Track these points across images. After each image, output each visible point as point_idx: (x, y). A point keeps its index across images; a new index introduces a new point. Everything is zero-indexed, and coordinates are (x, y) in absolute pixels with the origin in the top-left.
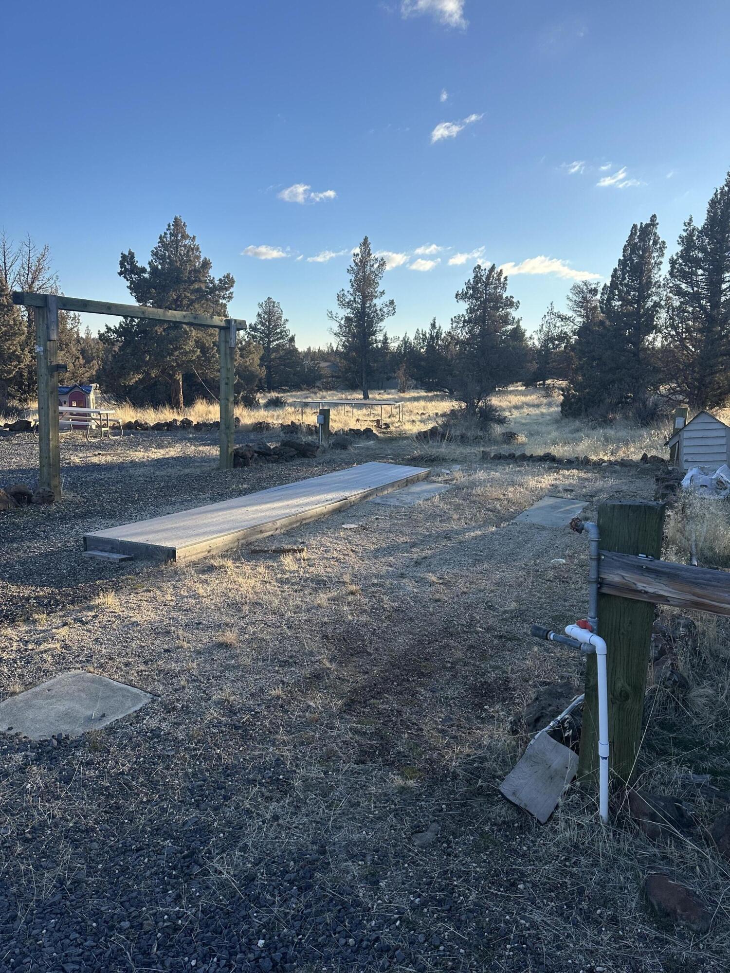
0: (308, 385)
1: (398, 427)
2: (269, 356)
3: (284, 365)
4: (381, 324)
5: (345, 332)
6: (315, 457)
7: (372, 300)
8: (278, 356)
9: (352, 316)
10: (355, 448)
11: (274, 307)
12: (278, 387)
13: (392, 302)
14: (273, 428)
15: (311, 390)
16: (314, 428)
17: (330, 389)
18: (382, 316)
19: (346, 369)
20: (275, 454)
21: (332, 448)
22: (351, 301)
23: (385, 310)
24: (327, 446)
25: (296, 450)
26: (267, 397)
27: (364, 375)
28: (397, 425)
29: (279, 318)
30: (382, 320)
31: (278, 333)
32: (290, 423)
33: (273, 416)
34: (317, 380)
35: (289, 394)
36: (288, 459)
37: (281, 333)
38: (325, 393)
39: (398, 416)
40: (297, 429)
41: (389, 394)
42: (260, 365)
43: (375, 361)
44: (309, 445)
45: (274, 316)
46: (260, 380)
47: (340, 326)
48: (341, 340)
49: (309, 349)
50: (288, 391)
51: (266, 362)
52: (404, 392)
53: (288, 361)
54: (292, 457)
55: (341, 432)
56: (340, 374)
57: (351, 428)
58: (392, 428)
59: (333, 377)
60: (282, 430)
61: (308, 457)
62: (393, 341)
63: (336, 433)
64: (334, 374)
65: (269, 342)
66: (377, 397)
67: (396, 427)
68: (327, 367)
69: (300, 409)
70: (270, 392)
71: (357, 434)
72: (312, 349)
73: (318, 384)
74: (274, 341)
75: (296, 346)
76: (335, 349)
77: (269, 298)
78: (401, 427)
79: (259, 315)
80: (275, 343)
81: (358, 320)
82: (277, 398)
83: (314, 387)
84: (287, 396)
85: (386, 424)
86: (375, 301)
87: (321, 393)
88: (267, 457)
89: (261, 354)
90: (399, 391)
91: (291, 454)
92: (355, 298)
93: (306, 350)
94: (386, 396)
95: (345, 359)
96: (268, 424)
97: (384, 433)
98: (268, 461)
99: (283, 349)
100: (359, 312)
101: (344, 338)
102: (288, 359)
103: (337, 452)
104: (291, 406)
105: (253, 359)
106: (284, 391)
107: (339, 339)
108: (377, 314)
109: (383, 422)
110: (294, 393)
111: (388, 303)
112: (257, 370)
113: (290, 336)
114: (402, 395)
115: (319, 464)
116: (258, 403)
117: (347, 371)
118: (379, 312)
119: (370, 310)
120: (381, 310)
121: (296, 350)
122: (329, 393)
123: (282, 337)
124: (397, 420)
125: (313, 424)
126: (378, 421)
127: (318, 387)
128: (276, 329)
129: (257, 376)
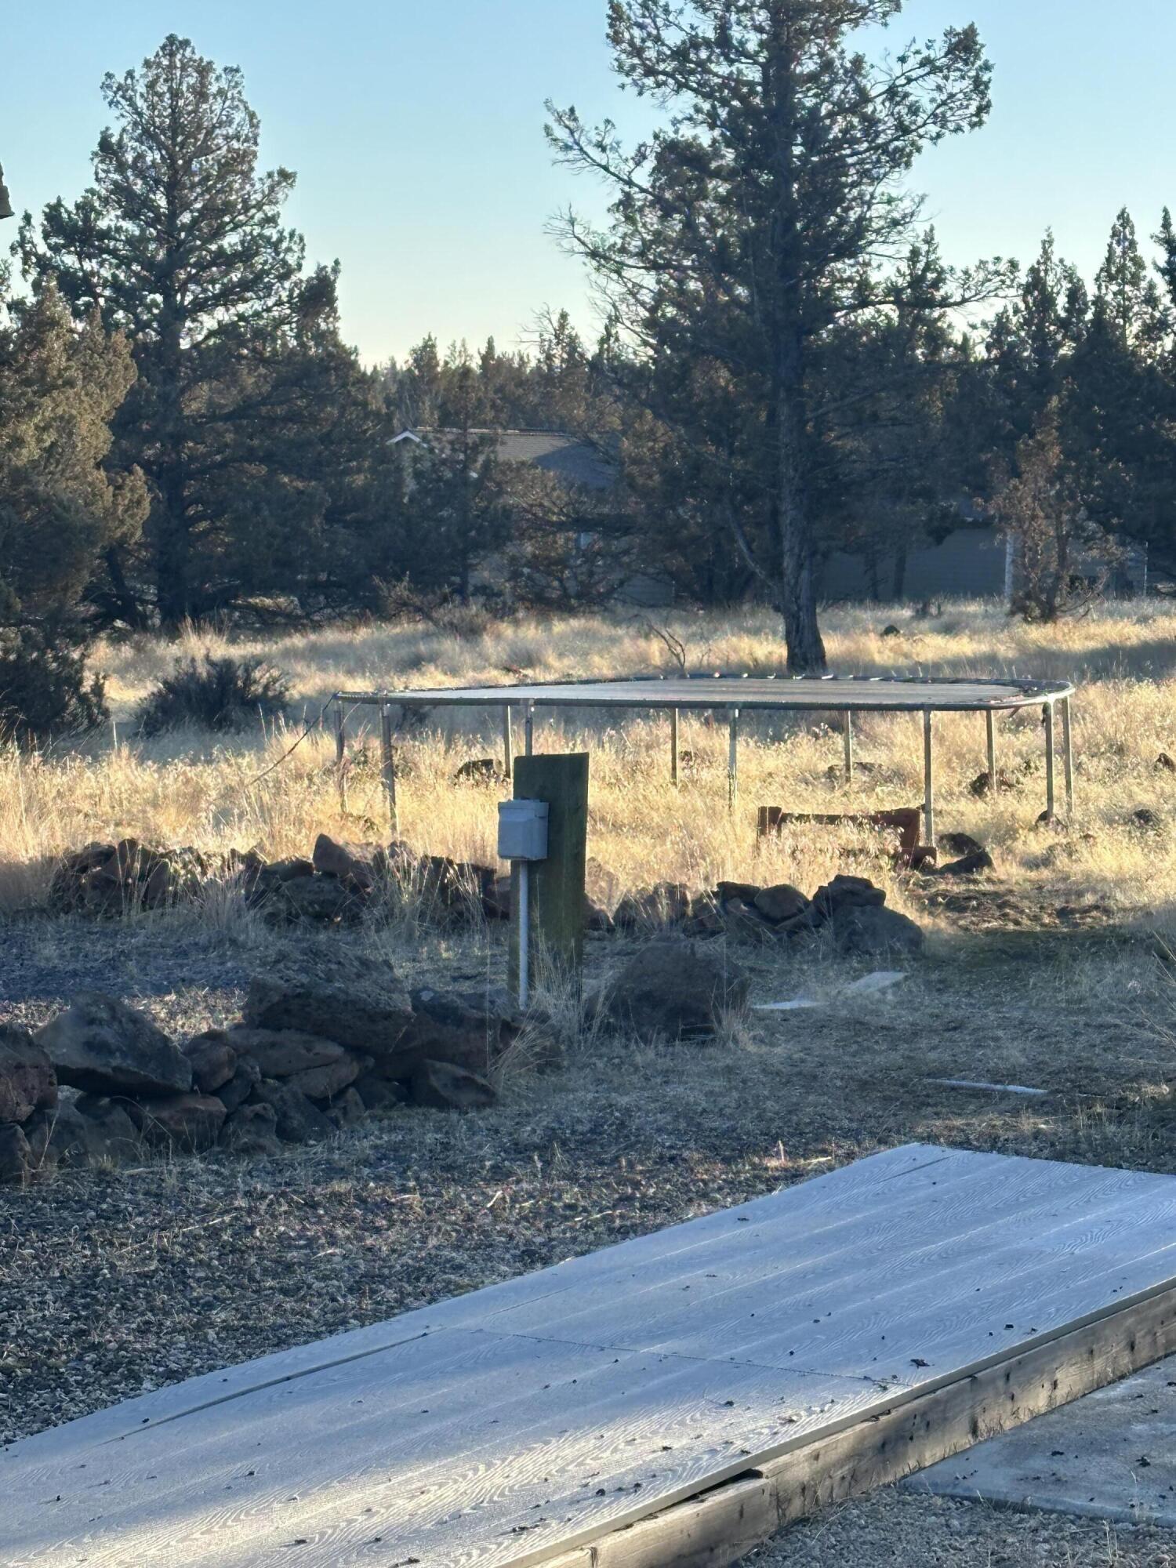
0: (424, 581)
1: (1046, 861)
2: (171, 403)
3: (268, 458)
4: (898, 184)
5: (659, 237)
6: (488, 1098)
7: (831, 32)
8: (228, 401)
9: (705, 137)
10: (772, 1028)
11: (201, 95)
12: (224, 599)
13: (964, 45)
14: (194, 886)
15: (444, 614)
16: (470, 886)
17: (564, 606)
18: (903, 129)
19: (671, 478)
20: (202, 1084)
21: (608, 1030)
22: (694, 43)
23: (923, 93)
24: (574, 1016)
25: (356, 1051)
26: (156, 663)
27: (789, 512)
28: (1036, 844)
29: (238, 163)
30: (899, 159)
31: (226, 260)
32: (307, 853)
33: (192, 800)
34: (476, 546)
35: (298, 641)
36: (296, 1120)
37: (246, 254)
38: (530, 633)
39: (1035, 784)
40: (357, 888)
41: (949, 629)
42: (116, 463)
43: (862, 421)
44: (439, 1012)
45: (205, 150)
46: (114, 555)
47: (626, 203)
48: (634, 291)
49: (425, 355)
50: (292, 623)
51: (149, 438)
52: (1049, 614)
53: (292, 431)
54: (321, 1103)
55: (664, 908)
56: (633, 506)
57: (732, 878)
58: (1006, 871)
59: (581, 523)
60: (255, 900)
61: (443, 1104)
62: (974, 290)
63: (627, 918)
64: (590, 508)
65: (174, 315)
66: (879, 650)
67: (1033, 863)
68: (544, 461)
69: (376, 746)
70: (173, 633)
71: (772, 921)
72: (442, 354)
73: (483, 574)
74: (201, 306)
75: (346, 338)
76: (590, 348)
77: (173, 45)
78: (1062, 861)
79: (108, 149)
80: (209, 322)
81: (750, 161)
82: (224, 671)
83: (462, 592)
84: (289, 654)
85: (958, 841)
86: (853, 41)
87: (507, 630)
88: (148, 1113)
89: (120, 395)
90: (1020, 608)
91: (320, 1082)
92: (723, 28)
93: (404, 361)
94: (933, 647)
95: (666, 410)
96: (155, 865)
97: (955, 905)
98: (156, 1141)
99: (259, 358)
100: (750, 112)
101: (649, 280)
102: (292, 417)
103: (644, 1056)
104: (311, 724)
105: (66, 425)
106: (268, 624)
107: (616, 288)
108: (870, 122)
109: (942, 825)
110: (331, 636)
111: (938, 52)
112: (96, 495)
113: (308, 272)
114: (1038, 634)
115: (520, 1151)
116: (94, 711)
117: (675, 486)
118: (879, 108)
119: (825, 92)
120: (892, 93)
121: (341, 361)
122: (559, 627)
123: (254, 284)
124: (1031, 809)
125: (463, 856)
126: (905, 820)
127: (484, 590)
128: (218, 233)
129: (90, 531)
